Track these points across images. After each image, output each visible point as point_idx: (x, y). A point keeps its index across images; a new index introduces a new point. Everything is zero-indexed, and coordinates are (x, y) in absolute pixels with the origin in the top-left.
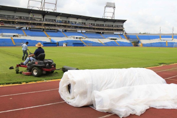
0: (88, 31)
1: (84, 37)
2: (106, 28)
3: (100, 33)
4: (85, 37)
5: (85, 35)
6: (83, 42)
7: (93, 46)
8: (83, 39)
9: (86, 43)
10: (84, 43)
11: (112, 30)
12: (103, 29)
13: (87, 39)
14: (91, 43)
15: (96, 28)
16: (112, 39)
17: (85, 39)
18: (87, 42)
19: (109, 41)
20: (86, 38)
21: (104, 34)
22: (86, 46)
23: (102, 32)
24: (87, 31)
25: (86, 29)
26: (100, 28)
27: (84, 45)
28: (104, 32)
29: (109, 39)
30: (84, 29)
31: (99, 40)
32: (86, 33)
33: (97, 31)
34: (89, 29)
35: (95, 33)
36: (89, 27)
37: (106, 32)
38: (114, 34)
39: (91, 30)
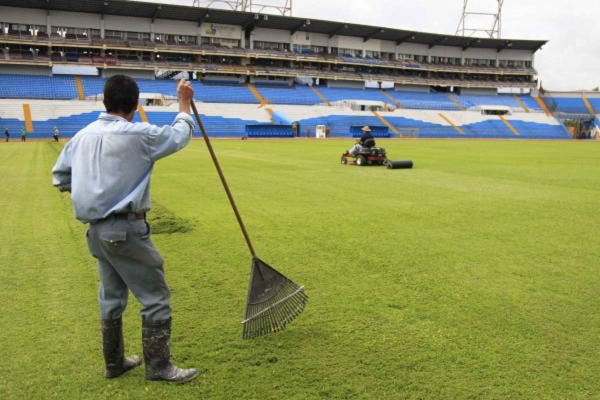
0: (404, 82)
1: (389, 105)
2: (469, 72)
3: (446, 90)
4: (392, 102)
5: (391, 98)
6: (387, 124)
7: (421, 136)
8: (385, 110)
9: (396, 126)
10: (391, 127)
11: (492, 78)
12: (457, 76)
13: (398, 113)
14: (416, 127)
15: (432, 72)
16: (488, 112)
17: (392, 111)
18: (400, 123)
19: (480, 121)
20: (398, 107)
21: (462, 92)
22: (398, 136)
23: (452, 85)
24: (400, 85)
25: (397, 76)
26: (448, 73)
27: (389, 132)
28: (462, 86)
29: (478, 111)
30: (389, 75)
31: (441, 115)
32: (396, 89)
33: (435, 84)
34: (406, 75)
35: (429, 91)
36: (406, 70)
37: (468, 86)
38: (496, 94)
39: (412, 79)
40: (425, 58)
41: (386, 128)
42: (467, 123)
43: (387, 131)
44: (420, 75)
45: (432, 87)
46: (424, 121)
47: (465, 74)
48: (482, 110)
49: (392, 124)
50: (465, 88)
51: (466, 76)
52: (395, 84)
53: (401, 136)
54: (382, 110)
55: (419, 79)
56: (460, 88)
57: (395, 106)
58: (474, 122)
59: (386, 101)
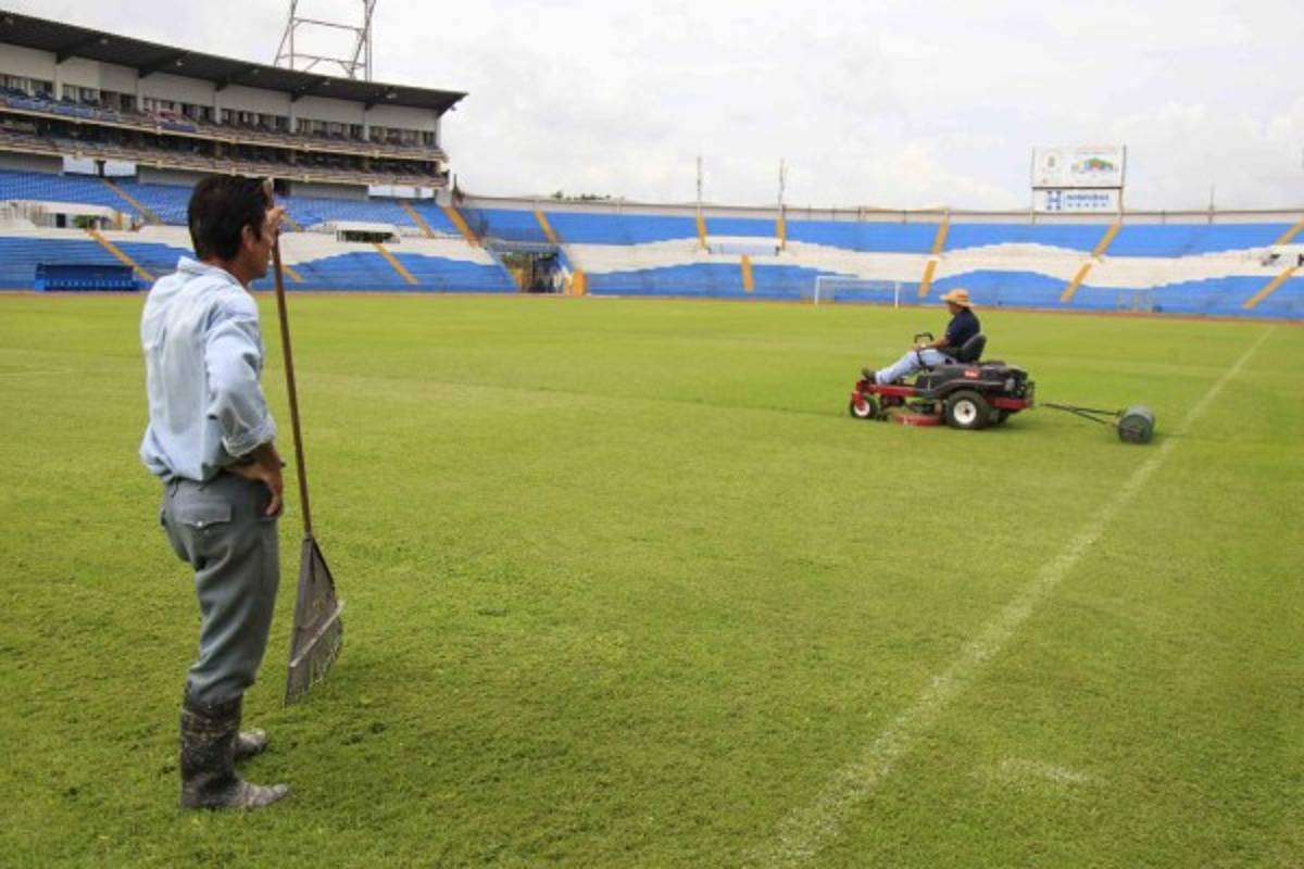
0: (160, 164)
1: (126, 217)
2: (307, 147)
4: (135, 212)
5: (132, 201)
8: (118, 226)
9: (147, 264)
10: (135, 267)
11: (356, 163)
12: (280, 156)
13: (152, 235)
15: (224, 144)
16: (351, 236)
17: (134, 228)
18: (153, 257)
19: (335, 254)
20: (149, 221)
21: (293, 192)
23: (269, 174)
24: (151, 170)
25: (143, 149)
26: (261, 148)
27: (134, 278)
28: (292, 178)
29: (331, 233)
30: (124, 145)
32: (142, 180)
34: (165, 149)
36: (164, 137)
37: (307, 178)
38: (366, 198)
39: (179, 157)
40: (207, 111)
41: (129, 270)
42: (308, 259)
43: (130, 278)
44: (196, 149)
47: (299, 152)
48: (338, 232)
49: (137, 259)
50: (300, 184)
51: (302, 157)
52: (139, 168)
54: (110, 229)
55: (196, 159)
56: (289, 182)
57: (141, 220)
58: (322, 256)
59: (119, 206)
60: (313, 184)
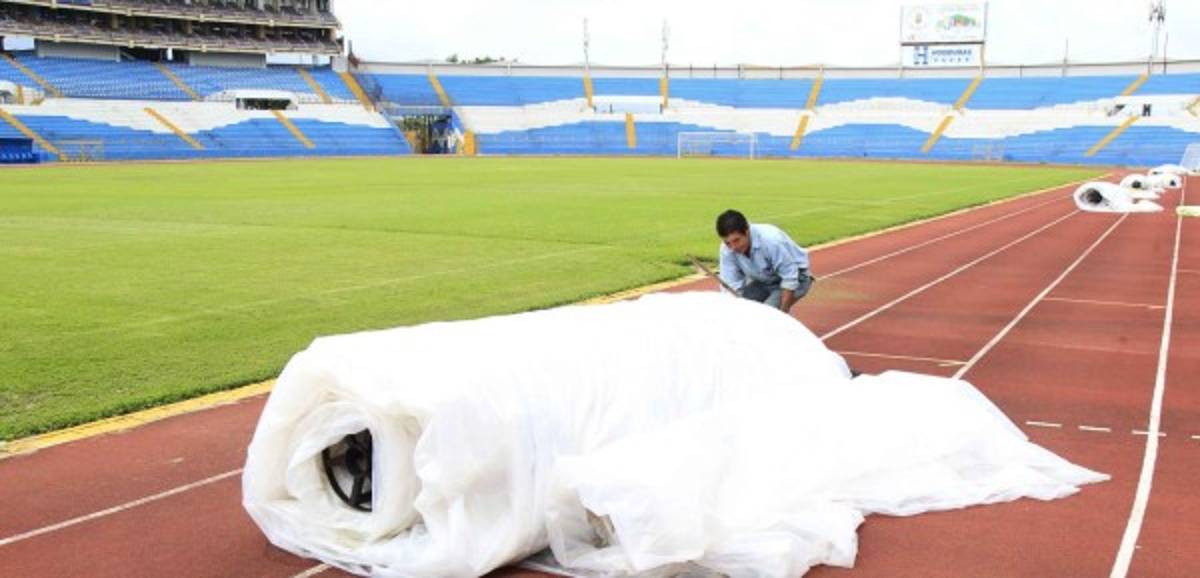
0: (58, 38)
1: (27, 91)
2: (203, 18)
3: (156, 56)
4: (36, 85)
5: (32, 75)
6: (26, 132)
7: (109, 157)
8: (20, 101)
9: (51, 137)
10: (38, 140)
11: (253, 32)
12: (177, 27)
13: (53, 107)
14: (98, 137)
15: (120, 17)
16: (251, 103)
17: (37, 102)
18: (55, 130)
19: (235, 121)
20: (49, 93)
21: (193, 62)
22: (57, 158)
23: (169, 45)
24: (50, 44)
25: (38, 24)
26: (157, 20)
27: (35, 150)
28: (191, 47)
29: (230, 101)
30: (20, 20)
31: (151, 112)
32: (41, 54)
33: (131, 44)
34: (62, 22)
35: (118, 59)
36: (60, 11)
37: (204, 48)
38: (264, 67)
39: (75, 30)
41: (28, 142)
42: (209, 128)
43: (30, 149)
44: (93, 22)
45: (124, 49)
46: (114, 124)
47: (195, 23)
48: (238, 100)
49: (40, 132)
50: (197, 53)
51: (198, 27)
52: (37, 41)
53: (63, 157)
54: (11, 103)
55: (93, 32)
56: (188, 52)
57: (42, 93)
58: (222, 124)
59: (19, 80)
60: (210, 54)
